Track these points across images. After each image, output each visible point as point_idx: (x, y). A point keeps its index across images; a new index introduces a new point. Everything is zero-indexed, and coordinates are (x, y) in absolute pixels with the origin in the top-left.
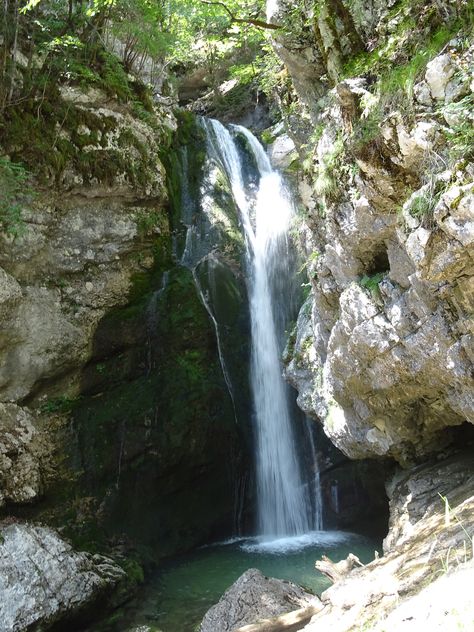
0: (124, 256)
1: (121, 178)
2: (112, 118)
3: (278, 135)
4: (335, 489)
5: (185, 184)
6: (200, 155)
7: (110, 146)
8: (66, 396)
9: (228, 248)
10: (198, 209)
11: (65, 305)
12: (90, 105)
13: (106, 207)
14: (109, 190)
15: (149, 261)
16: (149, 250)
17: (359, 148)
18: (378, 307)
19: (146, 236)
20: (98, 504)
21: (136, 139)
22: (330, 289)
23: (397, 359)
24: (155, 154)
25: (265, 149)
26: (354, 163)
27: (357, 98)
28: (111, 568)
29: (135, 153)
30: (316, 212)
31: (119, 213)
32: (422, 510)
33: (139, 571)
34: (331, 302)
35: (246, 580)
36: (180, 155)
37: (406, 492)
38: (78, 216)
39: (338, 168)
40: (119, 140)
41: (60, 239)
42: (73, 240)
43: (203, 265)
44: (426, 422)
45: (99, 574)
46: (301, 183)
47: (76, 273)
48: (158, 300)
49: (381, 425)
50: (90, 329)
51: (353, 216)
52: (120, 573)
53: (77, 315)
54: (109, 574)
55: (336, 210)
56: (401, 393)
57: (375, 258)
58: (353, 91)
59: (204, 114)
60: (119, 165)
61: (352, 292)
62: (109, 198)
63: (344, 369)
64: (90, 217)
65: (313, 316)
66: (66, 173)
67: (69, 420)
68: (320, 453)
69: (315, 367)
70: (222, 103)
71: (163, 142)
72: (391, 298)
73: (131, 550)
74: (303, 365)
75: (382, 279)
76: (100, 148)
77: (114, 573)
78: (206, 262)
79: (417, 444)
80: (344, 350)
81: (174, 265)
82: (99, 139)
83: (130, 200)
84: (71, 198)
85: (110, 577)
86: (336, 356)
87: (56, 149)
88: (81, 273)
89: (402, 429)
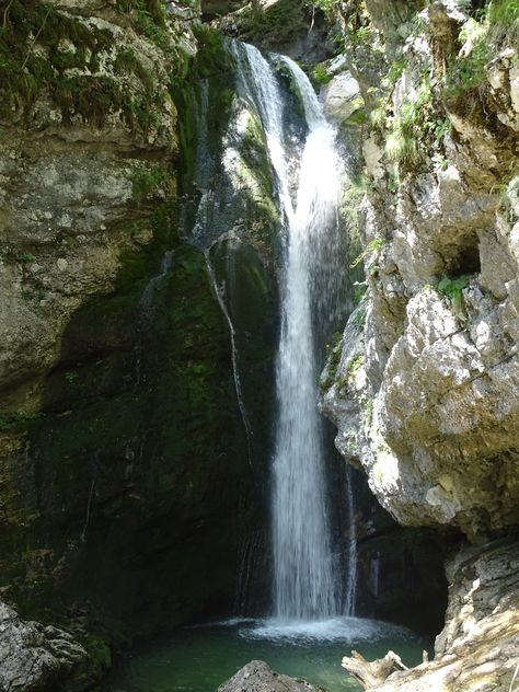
0: (113, 226)
1: (114, 117)
2: (107, 32)
3: (336, 72)
4: (375, 564)
5: (203, 133)
6: (226, 93)
7: (102, 72)
8: (21, 411)
9: (256, 226)
10: (219, 168)
11: (27, 288)
12: (78, 11)
13: (92, 156)
14: (98, 133)
15: (146, 236)
16: (147, 221)
17: (454, 98)
18: (459, 322)
19: (144, 201)
20: (56, 559)
21: (139, 64)
22: (396, 293)
23: (479, 395)
24: (164, 87)
25: (317, 91)
26: (444, 119)
27: (455, 26)
28: (67, 645)
29: (136, 83)
30: (384, 184)
31: (109, 166)
32: (492, 602)
33: (106, 650)
34: (395, 310)
35: (247, 675)
36: (198, 90)
37: (473, 576)
38: (52, 166)
39: (420, 124)
40: (115, 64)
41: (26, 196)
42: (43, 200)
43: (220, 247)
44: (509, 484)
45: (52, 651)
46: (367, 142)
47: (45, 244)
48: (155, 290)
49: (447, 483)
50: (59, 322)
51: (435, 194)
52: (79, 653)
53: (43, 303)
54: (65, 652)
55: (412, 182)
56: (479, 441)
57: (461, 253)
58: (451, 16)
59: (236, 36)
60: (113, 99)
61: (424, 298)
62: (97, 144)
63: (404, 402)
64: (69, 168)
65: (366, 327)
66: (40, 105)
67: (23, 445)
68: (361, 514)
69: (364, 396)
70: (262, 22)
71: (175, 71)
72: (478, 311)
73: (95, 623)
74: (346, 393)
75: (468, 284)
76: (88, 73)
77: (73, 652)
78: (225, 242)
79: (493, 512)
80: (408, 377)
81: (179, 242)
82: (88, 60)
83: (125, 149)
84: (43, 140)
85: (66, 656)
86: (395, 384)
87: (26, 70)
88: (52, 245)
89: (476, 491)
